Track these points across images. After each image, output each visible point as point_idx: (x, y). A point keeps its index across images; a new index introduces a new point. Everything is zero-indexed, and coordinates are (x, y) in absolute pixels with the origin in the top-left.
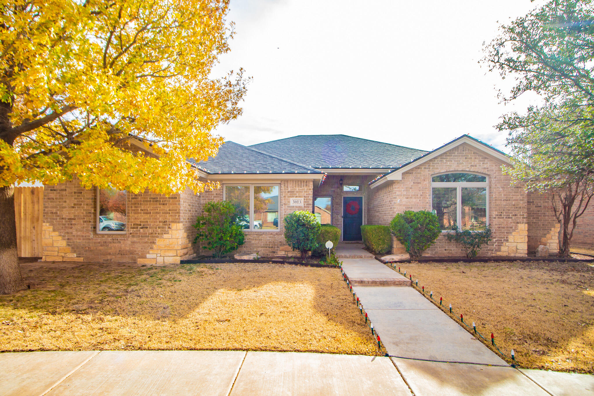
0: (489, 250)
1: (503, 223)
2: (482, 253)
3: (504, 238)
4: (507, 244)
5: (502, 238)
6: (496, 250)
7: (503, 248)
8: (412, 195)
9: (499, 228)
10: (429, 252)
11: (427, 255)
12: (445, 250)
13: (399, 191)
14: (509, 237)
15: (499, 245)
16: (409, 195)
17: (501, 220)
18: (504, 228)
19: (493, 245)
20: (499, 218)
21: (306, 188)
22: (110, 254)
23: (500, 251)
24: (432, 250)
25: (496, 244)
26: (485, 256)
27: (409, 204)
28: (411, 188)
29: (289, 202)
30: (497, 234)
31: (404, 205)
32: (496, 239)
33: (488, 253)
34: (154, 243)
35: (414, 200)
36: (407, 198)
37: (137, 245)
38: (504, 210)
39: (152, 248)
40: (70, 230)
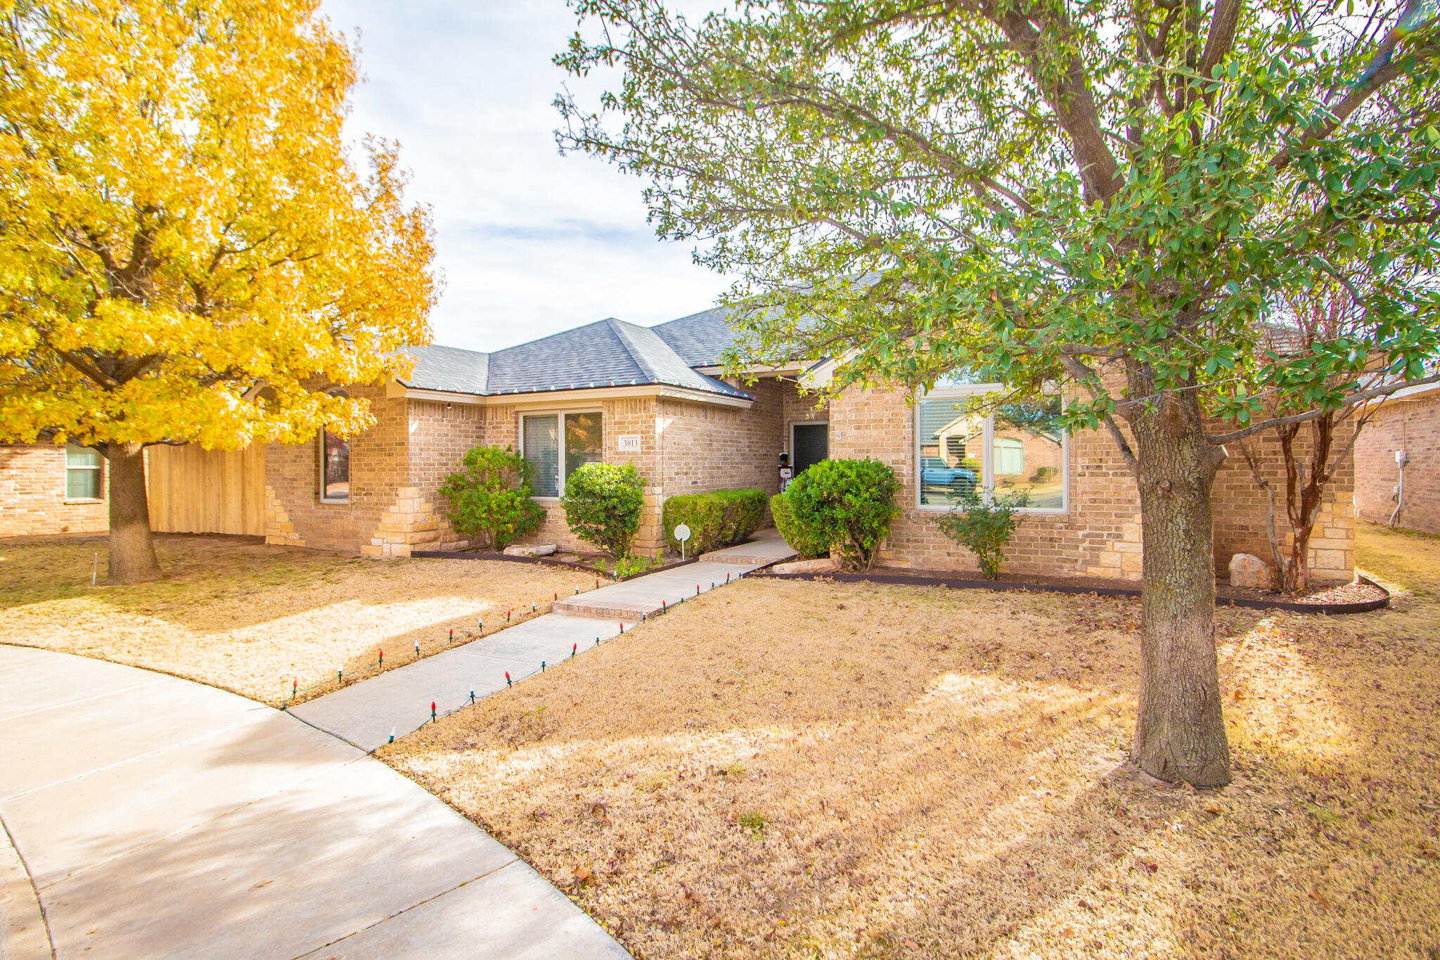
0: (1065, 561)
1: (1106, 487)
2: (1045, 567)
3: (1109, 528)
4: (1118, 545)
5: (1102, 529)
6: (1085, 562)
7: (1106, 558)
8: (869, 421)
9: (1095, 501)
10: (910, 558)
11: (904, 566)
12: (949, 554)
13: (840, 412)
14: (1125, 526)
15: (1093, 549)
16: (862, 421)
17: (1101, 480)
18: (1107, 502)
19: (1077, 547)
20: (1092, 474)
21: (644, 414)
22: (331, 536)
23: (1097, 564)
24: (917, 553)
25: (1086, 544)
26: (1054, 574)
27: (861, 441)
28: (867, 404)
29: (616, 443)
30: (1088, 518)
31: (851, 445)
32: (1086, 532)
33: (1061, 567)
34: (379, 520)
35: (874, 433)
36: (858, 428)
37: (361, 523)
38: (1108, 454)
39: (377, 529)
40: (291, 497)
